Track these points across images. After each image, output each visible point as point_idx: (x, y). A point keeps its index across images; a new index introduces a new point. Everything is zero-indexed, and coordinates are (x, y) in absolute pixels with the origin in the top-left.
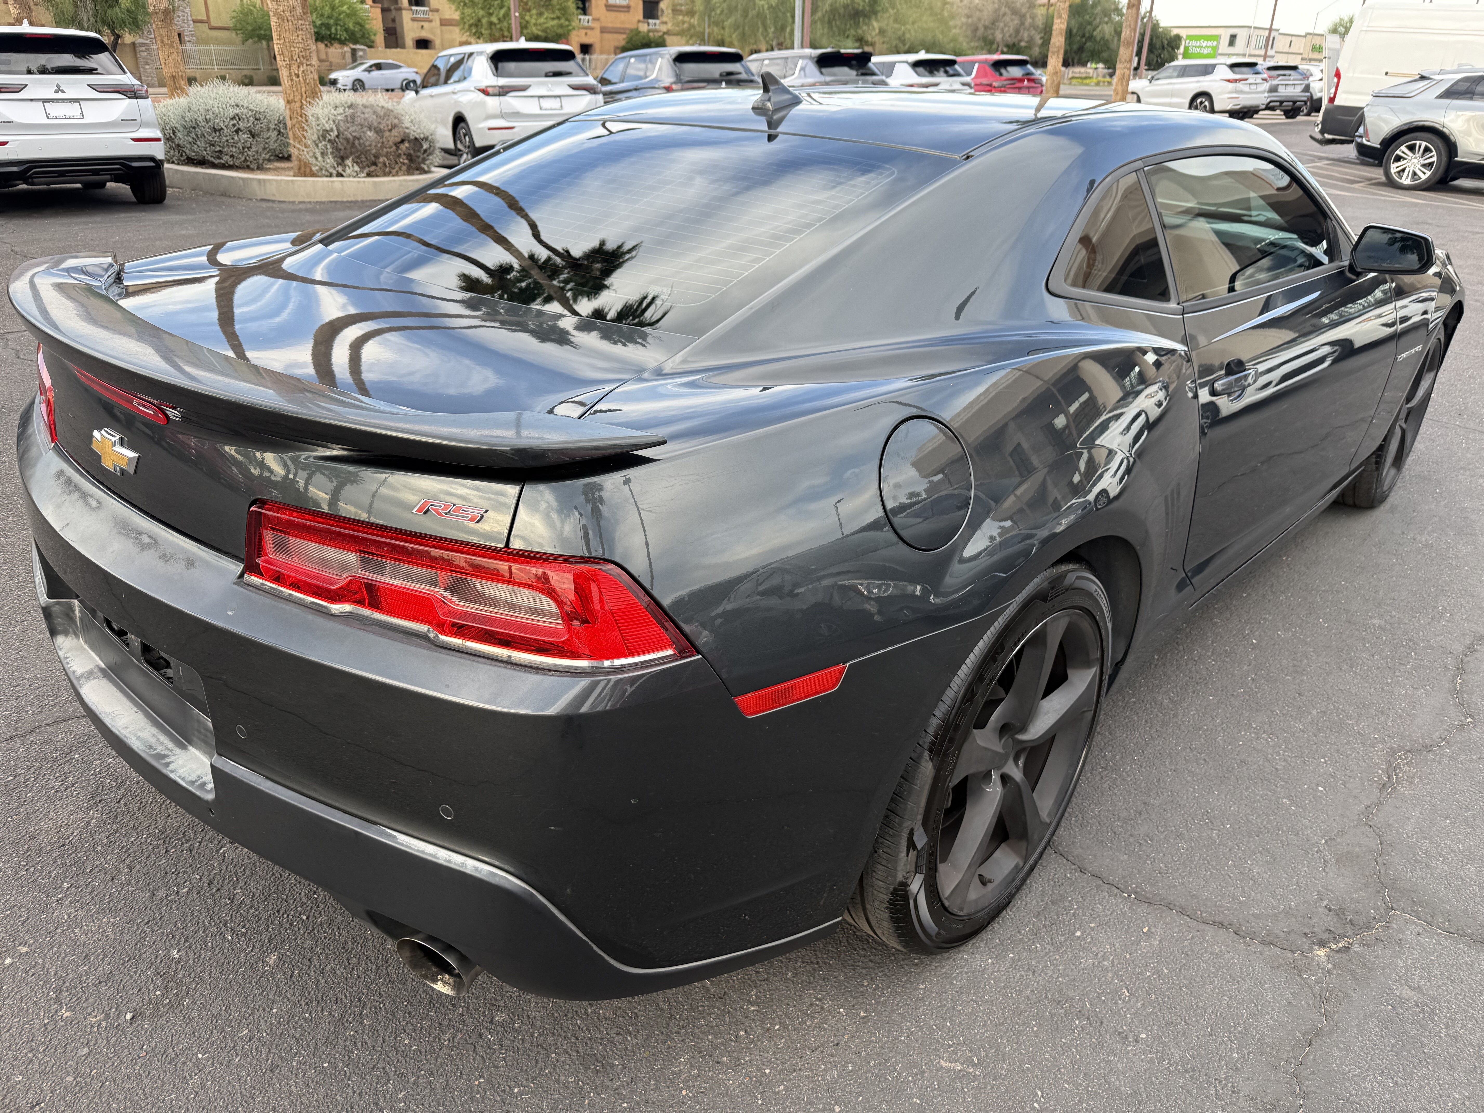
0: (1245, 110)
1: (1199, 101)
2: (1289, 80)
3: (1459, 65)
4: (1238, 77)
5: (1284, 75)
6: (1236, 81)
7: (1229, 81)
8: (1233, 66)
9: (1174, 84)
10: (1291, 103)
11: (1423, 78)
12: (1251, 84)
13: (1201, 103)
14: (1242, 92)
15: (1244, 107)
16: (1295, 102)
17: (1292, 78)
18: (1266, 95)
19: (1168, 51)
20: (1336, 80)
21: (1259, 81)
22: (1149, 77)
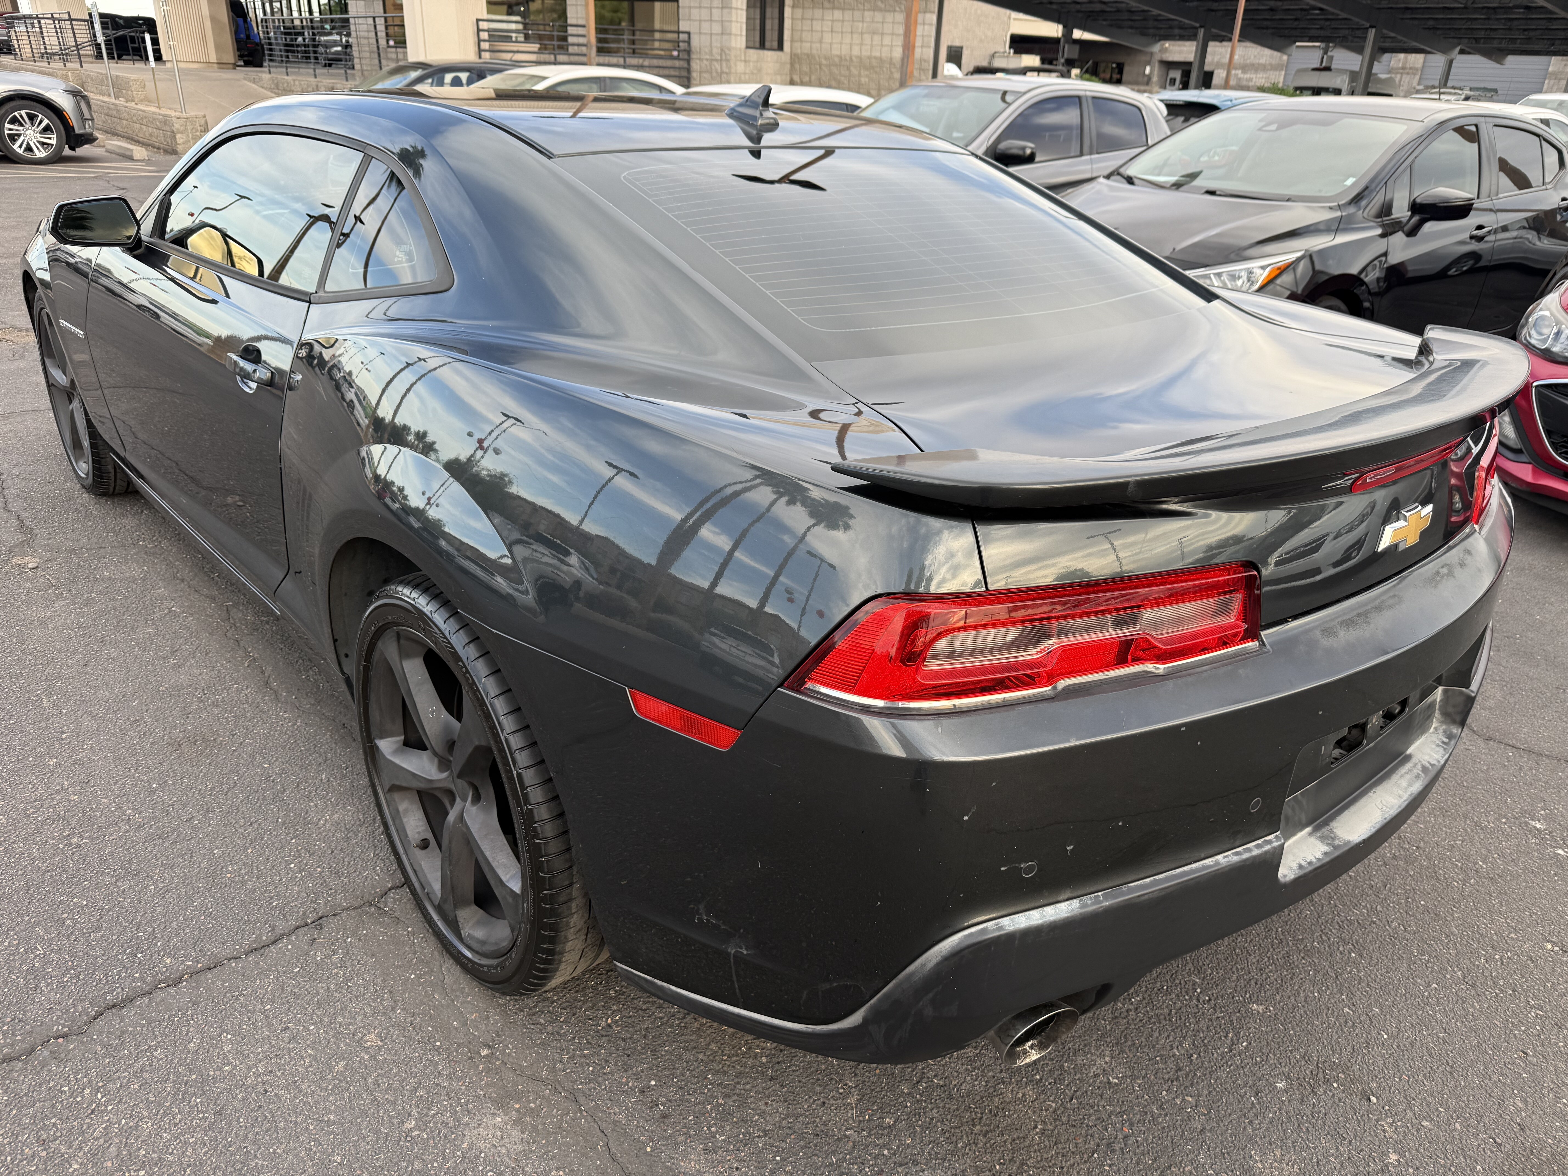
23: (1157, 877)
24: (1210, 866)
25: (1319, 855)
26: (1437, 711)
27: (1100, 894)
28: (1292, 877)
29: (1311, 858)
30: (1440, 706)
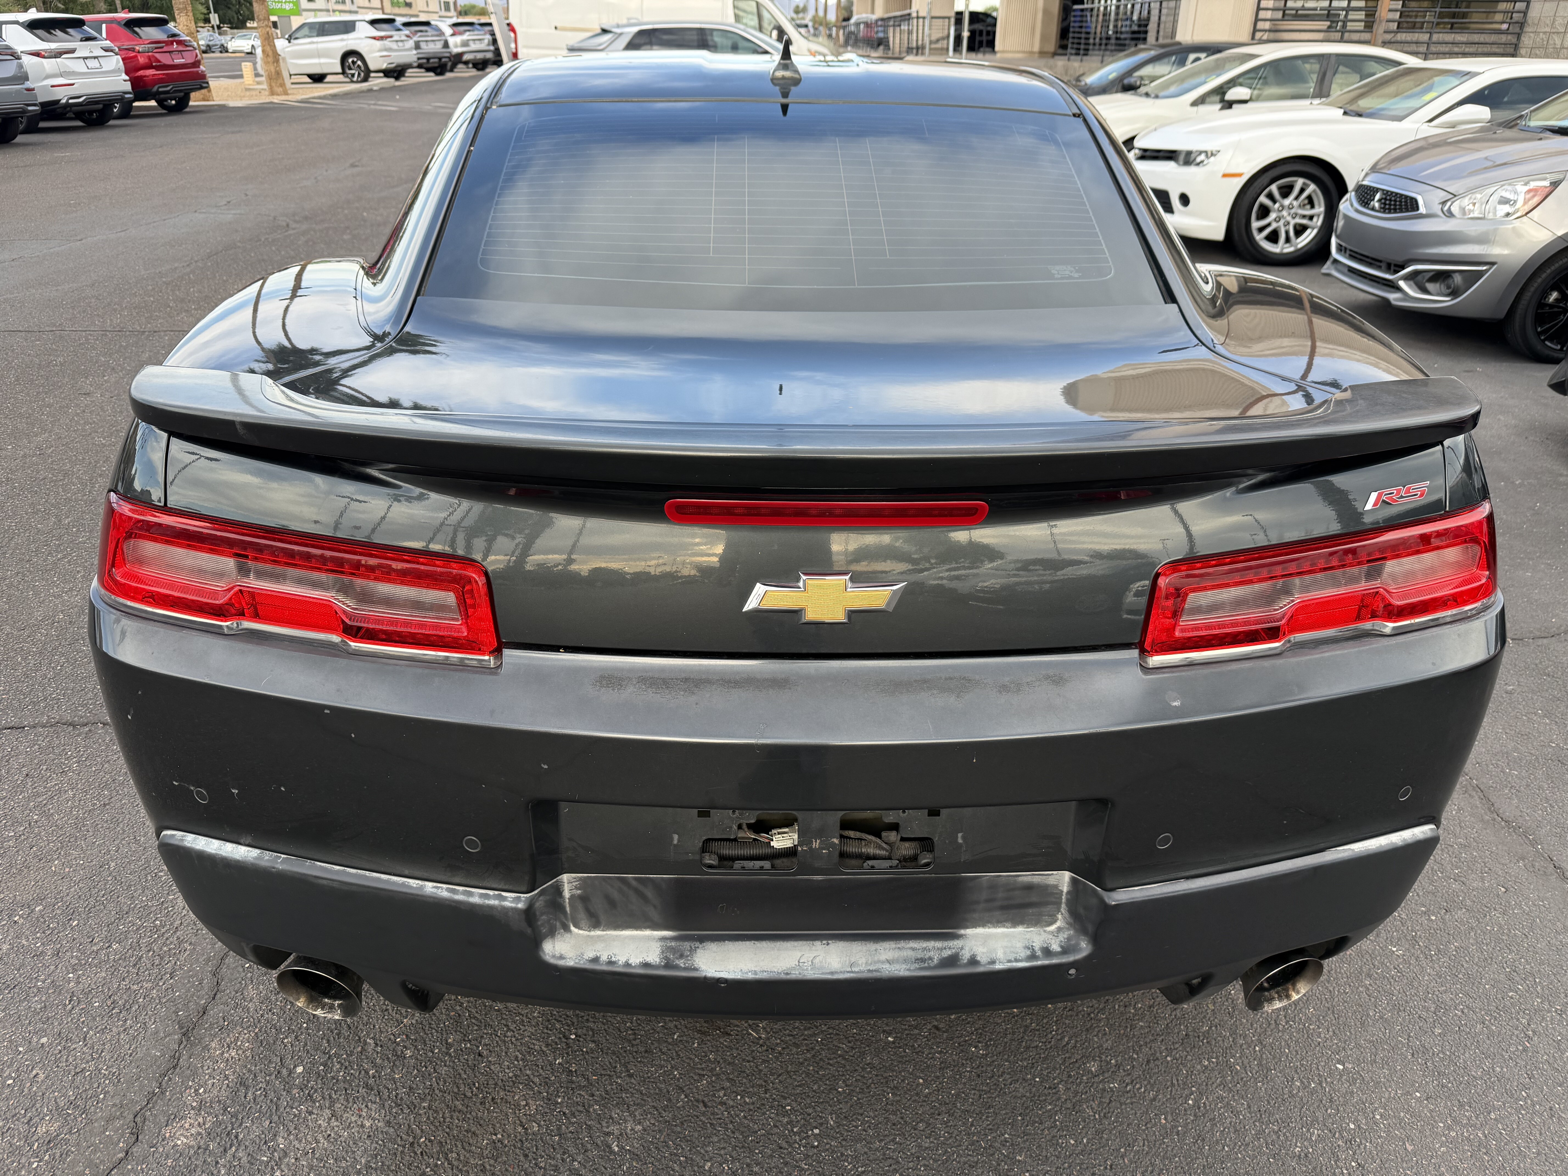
0: (400, 68)
1: (350, 60)
2: (428, 36)
3: (629, 19)
4: (382, 34)
5: (421, 31)
6: (381, 38)
7: (374, 38)
8: (373, 22)
9: (317, 43)
10: (436, 60)
11: (605, 31)
12: (397, 41)
13: (353, 62)
14: (390, 50)
15: (398, 66)
16: (440, 59)
17: (429, 34)
18: (415, 52)
19: (246, 6)
20: (512, 35)
21: (404, 38)
22: (287, 36)
23: (348, 870)
24: (411, 887)
25: (635, 960)
26: (1063, 906)
27: (283, 856)
28: (571, 963)
29: (621, 959)
30: (1067, 900)
